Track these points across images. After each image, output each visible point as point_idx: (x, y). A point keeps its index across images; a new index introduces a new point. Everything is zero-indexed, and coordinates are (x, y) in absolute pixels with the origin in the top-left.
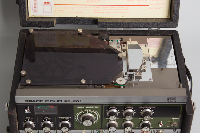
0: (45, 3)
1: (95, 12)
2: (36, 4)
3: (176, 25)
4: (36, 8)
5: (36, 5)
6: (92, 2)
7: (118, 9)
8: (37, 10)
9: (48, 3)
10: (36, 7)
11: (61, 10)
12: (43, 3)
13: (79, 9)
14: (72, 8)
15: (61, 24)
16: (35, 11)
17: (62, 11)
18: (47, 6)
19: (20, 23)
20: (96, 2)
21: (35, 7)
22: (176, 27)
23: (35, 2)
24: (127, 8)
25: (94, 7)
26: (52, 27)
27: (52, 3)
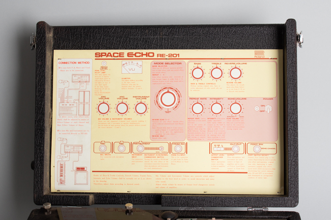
0: (78, 169)
1: (158, 185)
2: (63, 170)
3: (295, 203)
4: (62, 178)
5: (63, 172)
6: (154, 167)
7: (197, 179)
8: (64, 181)
9: (83, 169)
10: (63, 176)
11: (103, 180)
12: (75, 169)
13: (132, 179)
14: (121, 177)
15: (103, 204)
16: (62, 182)
17: (105, 183)
18: (80, 174)
19: (34, 199)
20: (160, 167)
21: (61, 176)
22: (295, 206)
23: (62, 167)
24: (211, 176)
25: (157, 176)
26: (86, 205)
27: (89, 169)
